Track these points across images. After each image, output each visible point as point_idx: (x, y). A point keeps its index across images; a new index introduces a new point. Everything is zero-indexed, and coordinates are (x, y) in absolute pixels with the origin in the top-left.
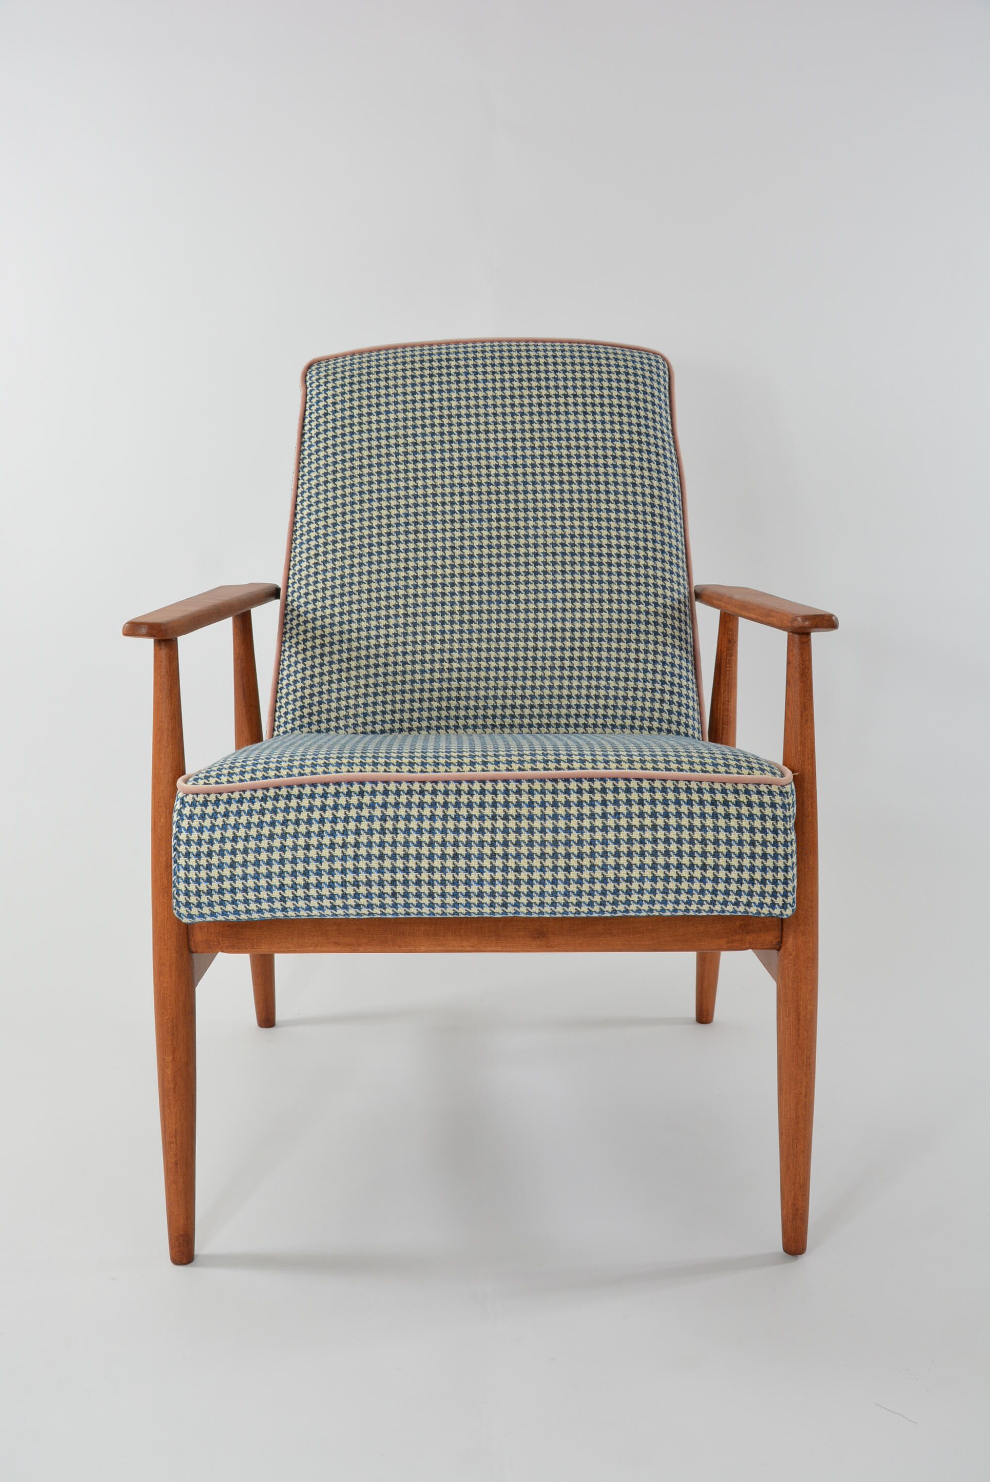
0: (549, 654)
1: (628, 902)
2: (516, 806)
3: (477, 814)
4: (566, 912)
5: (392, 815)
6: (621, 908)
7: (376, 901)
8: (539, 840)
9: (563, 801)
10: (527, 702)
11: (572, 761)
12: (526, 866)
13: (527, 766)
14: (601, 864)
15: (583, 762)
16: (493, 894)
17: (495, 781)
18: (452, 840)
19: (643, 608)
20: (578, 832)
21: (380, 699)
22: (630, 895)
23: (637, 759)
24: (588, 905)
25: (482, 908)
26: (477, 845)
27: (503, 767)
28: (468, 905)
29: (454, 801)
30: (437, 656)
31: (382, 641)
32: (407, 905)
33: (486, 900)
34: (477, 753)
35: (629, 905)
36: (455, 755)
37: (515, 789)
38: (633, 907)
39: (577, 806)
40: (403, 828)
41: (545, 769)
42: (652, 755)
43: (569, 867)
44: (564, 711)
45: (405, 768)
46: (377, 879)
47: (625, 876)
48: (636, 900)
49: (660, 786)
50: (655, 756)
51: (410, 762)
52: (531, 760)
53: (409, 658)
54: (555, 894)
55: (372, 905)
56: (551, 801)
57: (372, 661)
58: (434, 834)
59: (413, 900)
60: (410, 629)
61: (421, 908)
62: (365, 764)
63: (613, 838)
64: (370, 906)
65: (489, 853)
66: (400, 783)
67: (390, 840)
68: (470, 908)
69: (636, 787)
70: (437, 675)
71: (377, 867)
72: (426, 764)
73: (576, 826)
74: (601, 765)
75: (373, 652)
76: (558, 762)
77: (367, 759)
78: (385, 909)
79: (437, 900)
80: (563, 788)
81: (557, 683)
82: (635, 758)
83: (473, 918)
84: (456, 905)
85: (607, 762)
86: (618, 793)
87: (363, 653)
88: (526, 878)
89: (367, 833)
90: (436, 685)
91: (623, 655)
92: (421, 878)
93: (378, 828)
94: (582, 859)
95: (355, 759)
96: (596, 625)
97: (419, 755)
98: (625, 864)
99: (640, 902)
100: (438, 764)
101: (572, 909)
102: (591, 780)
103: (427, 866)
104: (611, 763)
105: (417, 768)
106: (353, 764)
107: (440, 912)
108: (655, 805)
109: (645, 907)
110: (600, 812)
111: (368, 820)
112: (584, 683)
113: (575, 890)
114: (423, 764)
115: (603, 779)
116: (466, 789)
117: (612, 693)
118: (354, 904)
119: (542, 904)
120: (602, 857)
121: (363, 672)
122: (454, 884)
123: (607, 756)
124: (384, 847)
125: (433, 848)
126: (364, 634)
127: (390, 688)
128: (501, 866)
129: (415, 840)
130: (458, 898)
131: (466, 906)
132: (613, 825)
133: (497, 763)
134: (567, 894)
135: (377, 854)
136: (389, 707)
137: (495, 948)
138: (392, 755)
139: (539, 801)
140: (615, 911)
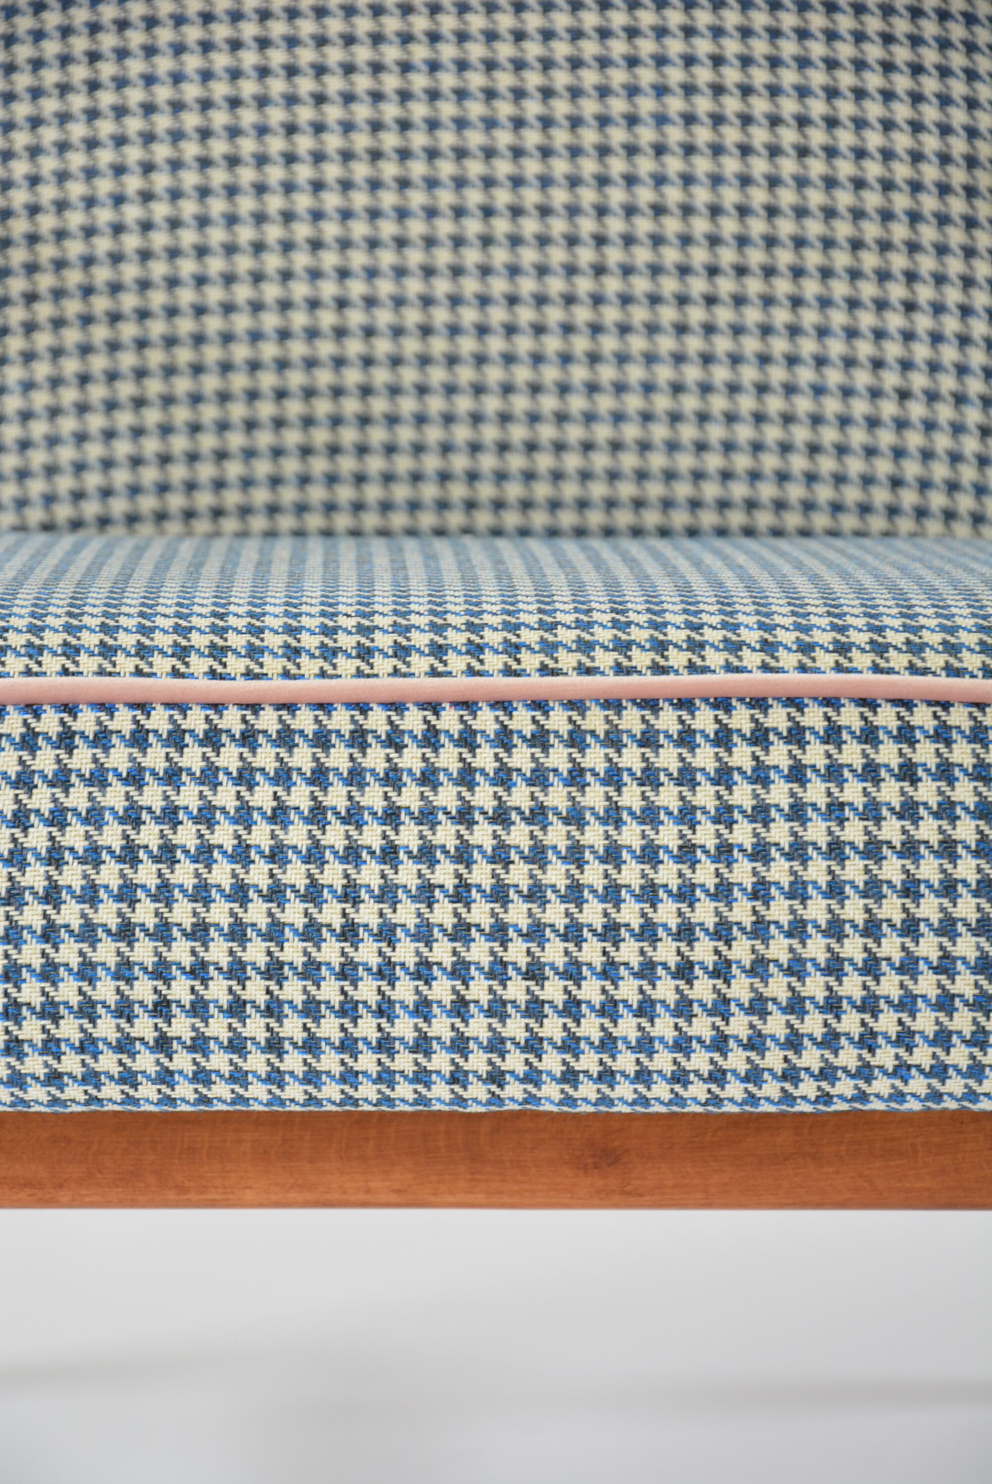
0: (641, 285)
1: (865, 1072)
2: (531, 782)
3: (416, 806)
4: (678, 1100)
5: (158, 805)
6: (845, 1087)
7: (108, 1062)
8: (599, 884)
9: (674, 766)
10: (574, 433)
11: (702, 645)
12: (561, 962)
13: (567, 660)
14: (784, 958)
15: (735, 647)
16: (460, 1045)
17: (468, 705)
18: (339, 883)
19: (931, 143)
20: (716, 860)
21: (124, 419)
22: (872, 1050)
23: (898, 639)
24: (746, 1079)
25: (428, 1085)
26: (415, 899)
27: (493, 662)
28: (386, 1077)
29: (345, 766)
30: (300, 290)
31: (131, 242)
32: (202, 1076)
33: (441, 1061)
34: (414, 619)
35: (869, 1080)
36: (349, 623)
37: (528, 729)
38: (882, 1085)
39: (716, 782)
40: (192, 844)
41: (620, 670)
42: (944, 629)
43: (690, 965)
44: (685, 462)
45: (199, 664)
46: (112, 999)
47: (858, 994)
48: (890, 1064)
49: (966, 725)
50: (952, 630)
51: (213, 646)
52: (579, 640)
53: (214, 295)
54: (645, 1045)
55: (97, 1074)
56: (638, 767)
57: (101, 304)
58: (284, 863)
59: (219, 1061)
60: (217, 206)
61: (245, 1085)
62: (77, 650)
63: (823, 880)
64: (91, 1078)
65: (449, 922)
66: (183, 708)
67: (152, 882)
68: (391, 1085)
69: (893, 724)
70: (298, 349)
71: (112, 961)
72: (262, 651)
73: (711, 844)
74: (788, 659)
75: (102, 274)
76: (661, 647)
77: (85, 635)
78: (135, 1086)
79: (293, 1061)
80: (674, 728)
81: (664, 373)
82: (892, 637)
83: (402, 1114)
84: (349, 1077)
85: (806, 648)
86: (839, 745)
87: (74, 277)
88: (559, 999)
89: (83, 861)
90: (296, 379)
91: (868, 290)
92: (246, 996)
93: (117, 844)
94: (728, 944)
95: (47, 634)
96: (787, 197)
97: (240, 623)
98: (859, 957)
99: (902, 1070)
100: (297, 652)
101: (698, 1090)
102: (759, 703)
103: (262, 960)
104: (819, 653)
105: (236, 665)
106: (41, 649)
107: (301, 1098)
108: (951, 781)
109: (918, 1085)
110: (785, 802)
111: (86, 821)
112: (749, 374)
113: (708, 1035)
114: (253, 652)
115: (795, 702)
116: (383, 729)
117: (832, 406)
118: (41, 1072)
119: (607, 1076)
120: (789, 935)
121: (72, 336)
122: (342, 1012)
123: (807, 629)
124: (133, 903)
125: (281, 906)
126: (75, 219)
127: (154, 387)
128: (486, 960)
129: (226, 883)
130: (355, 1056)
131: (379, 1080)
132: (823, 841)
133: (476, 650)
134: (682, 1045)
135: (113, 922)
136: (151, 446)
137: (469, 1198)
138: (160, 621)
139: (601, 767)
140: (826, 1098)
